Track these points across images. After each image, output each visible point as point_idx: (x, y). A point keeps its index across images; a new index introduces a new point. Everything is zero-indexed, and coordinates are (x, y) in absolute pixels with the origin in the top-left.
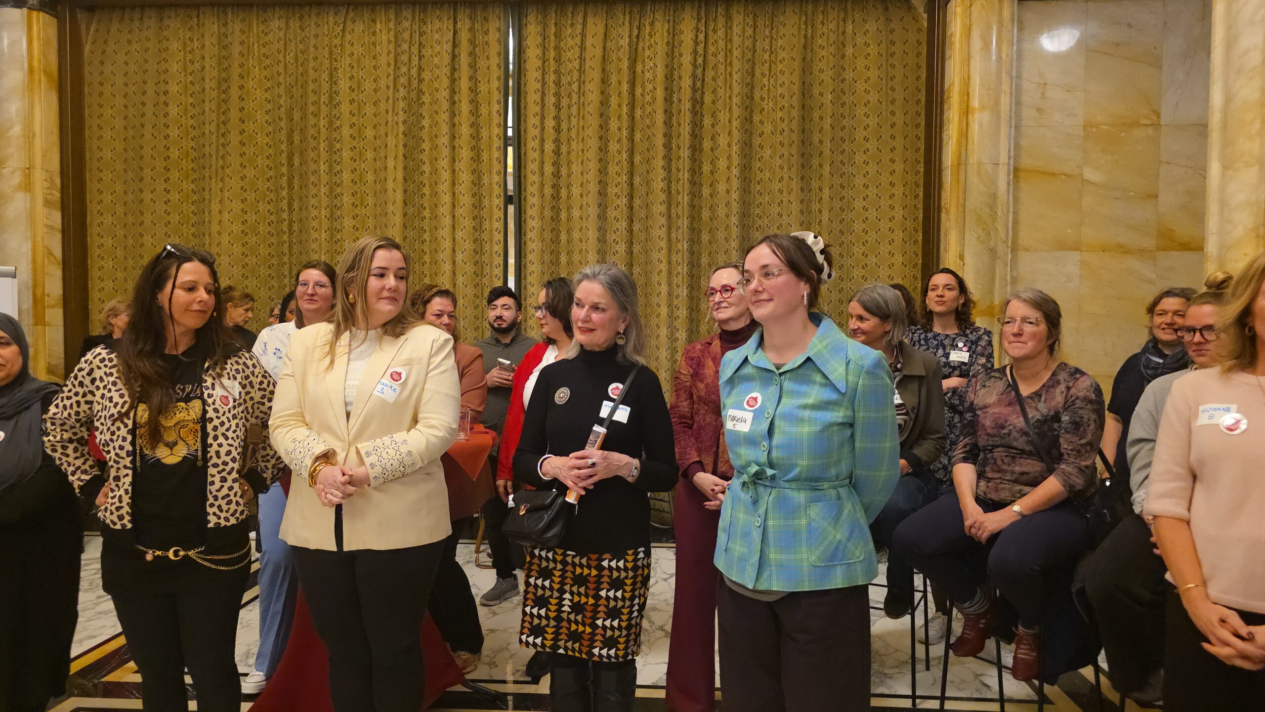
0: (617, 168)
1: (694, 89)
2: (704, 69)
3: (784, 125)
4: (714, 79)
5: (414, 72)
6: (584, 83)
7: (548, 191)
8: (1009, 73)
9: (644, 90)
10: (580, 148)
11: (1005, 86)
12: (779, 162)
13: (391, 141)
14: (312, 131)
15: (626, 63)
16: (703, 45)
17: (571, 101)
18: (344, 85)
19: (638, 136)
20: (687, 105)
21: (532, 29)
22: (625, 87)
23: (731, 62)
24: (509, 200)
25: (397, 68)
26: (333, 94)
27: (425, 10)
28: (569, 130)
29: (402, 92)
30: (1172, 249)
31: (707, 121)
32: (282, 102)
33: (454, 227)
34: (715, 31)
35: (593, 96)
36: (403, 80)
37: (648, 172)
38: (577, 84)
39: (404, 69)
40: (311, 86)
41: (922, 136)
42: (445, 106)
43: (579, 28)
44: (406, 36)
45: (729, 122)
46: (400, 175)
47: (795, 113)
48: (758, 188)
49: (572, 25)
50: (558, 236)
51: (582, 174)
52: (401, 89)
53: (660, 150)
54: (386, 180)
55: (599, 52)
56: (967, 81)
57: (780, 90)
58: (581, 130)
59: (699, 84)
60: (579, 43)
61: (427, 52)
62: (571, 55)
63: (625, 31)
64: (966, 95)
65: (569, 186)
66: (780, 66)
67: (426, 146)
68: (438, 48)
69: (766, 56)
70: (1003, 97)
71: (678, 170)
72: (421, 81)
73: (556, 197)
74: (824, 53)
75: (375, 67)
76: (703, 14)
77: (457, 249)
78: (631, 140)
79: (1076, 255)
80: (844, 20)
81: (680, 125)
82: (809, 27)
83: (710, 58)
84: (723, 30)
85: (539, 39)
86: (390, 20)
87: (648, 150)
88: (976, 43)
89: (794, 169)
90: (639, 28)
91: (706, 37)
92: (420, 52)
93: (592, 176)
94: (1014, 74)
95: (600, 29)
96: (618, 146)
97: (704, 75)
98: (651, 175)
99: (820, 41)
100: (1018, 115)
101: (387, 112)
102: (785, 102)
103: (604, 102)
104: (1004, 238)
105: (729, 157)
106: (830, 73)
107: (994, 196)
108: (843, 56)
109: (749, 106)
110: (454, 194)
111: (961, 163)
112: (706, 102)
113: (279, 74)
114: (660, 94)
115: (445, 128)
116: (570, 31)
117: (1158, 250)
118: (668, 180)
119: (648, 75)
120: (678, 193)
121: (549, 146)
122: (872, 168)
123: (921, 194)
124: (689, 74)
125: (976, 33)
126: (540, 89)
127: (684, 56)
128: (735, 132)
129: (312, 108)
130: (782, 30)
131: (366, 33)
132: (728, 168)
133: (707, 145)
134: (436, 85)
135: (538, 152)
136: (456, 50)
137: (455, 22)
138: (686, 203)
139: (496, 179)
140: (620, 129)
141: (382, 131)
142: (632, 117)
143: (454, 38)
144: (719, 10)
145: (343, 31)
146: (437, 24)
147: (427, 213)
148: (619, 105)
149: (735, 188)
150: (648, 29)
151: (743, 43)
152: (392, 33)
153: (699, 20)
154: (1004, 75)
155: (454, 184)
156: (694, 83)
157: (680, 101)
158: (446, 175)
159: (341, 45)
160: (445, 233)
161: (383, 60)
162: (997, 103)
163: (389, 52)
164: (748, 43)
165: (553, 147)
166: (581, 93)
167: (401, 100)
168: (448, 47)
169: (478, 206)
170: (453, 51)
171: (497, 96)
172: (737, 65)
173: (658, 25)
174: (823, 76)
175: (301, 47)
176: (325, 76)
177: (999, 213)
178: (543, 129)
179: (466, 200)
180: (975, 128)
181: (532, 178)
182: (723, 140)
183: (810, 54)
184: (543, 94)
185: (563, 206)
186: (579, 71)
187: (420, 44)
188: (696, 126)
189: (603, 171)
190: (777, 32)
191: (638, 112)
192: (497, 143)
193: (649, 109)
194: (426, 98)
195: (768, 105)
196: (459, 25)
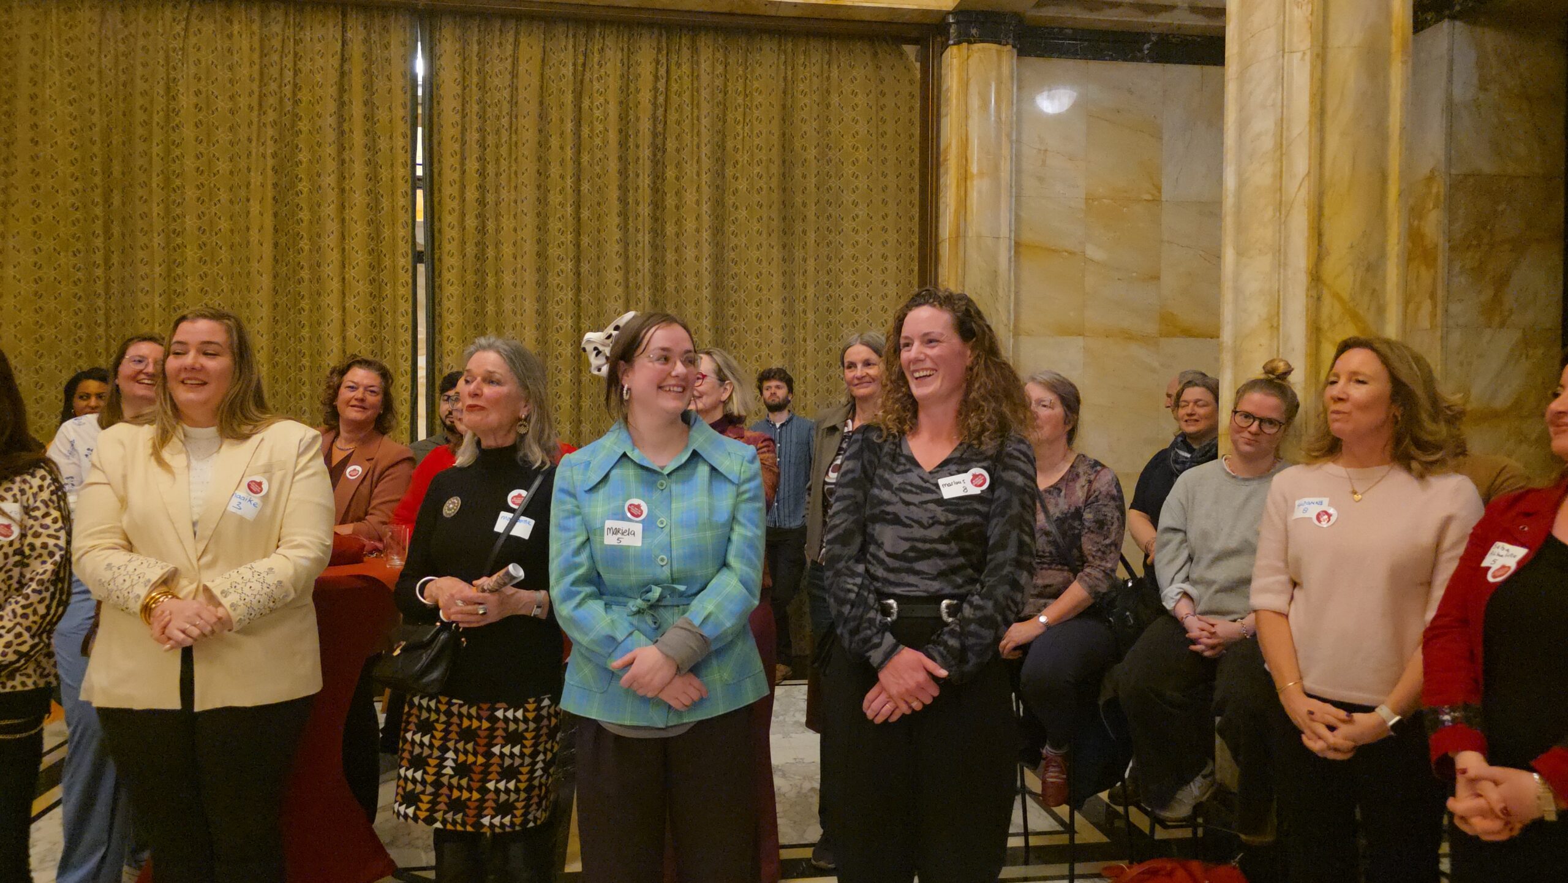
0: (560, 225)
1: (655, 135)
2: (666, 111)
3: (761, 183)
4: (678, 123)
5: (288, 90)
6: (516, 117)
7: (471, 250)
8: (1009, 136)
9: (592, 130)
10: (513, 198)
11: (1005, 151)
12: (757, 227)
13: (256, 179)
14: (140, 162)
15: (569, 98)
16: (664, 81)
17: (500, 138)
18: (186, 101)
19: (585, 187)
20: (646, 153)
21: (448, 46)
22: (569, 126)
23: (698, 104)
24: (418, 257)
25: (263, 83)
26: (170, 113)
27: (302, 11)
28: (498, 175)
29: (271, 116)
30: (1174, 336)
31: (670, 173)
32: (95, 118)
33: (344, 294)
34: (679, 65)
35: (529, 135)
36: (272, 100)
37: (599, 232)
38: (507, 118)
39: (273, 86)
40: (140, 101)
41: (917, 203)
42: (331, 136)
43: (509, 49)
44: (276, 43)
45: (698, 175)
46: (269, 222)
47: (775, 169)
48: (733, 255)
49: (500, 44)
50: (483, 307)
51: (515, 230)
52: (270, 112)
53: (615, 206)
54: (248, 229)
55: (535, 81)
56: (965, 144)
57: (757, 141)
58: (513, 175)
59: (660, 128)
60: (509, 68)
61: (305, 65)
62: (500, 81)
63: (568, 57)
64: (964, 158)
65: (497, 244)
66: (756, 113)
67: (304, 186)
68: (320, 62)
69: (740, 100)
70: (1002, 163)
71: (637, 230)
72: (297, 102)
73: (481, 257)
74: (807, 101)
75: (231, 81)
76: (664, 45)
77: (348, 321)
78: (577, 191)
79: (1080, 341)
80: (829, 64)
81: (638, 175)
82: (789, 68)
83: (674, 98)
84: (688, 64)
85: (458, 61)
86: (252, 21)
87: (599, 204)
88: (975, 102)
89: (775, 235)
90: (585, 55)
91: (668, 72)
92: (295, 64)
93: (528, 233)
94: (1014, 138)
95: (537, 52)
96: (560, 198)
97: (665, 117)
98: (603, 234)
99: (801, 86)
100: (1019, 184)
101: (250, 140)
102: (762, 156)
103: (543, 144)
104: (1006, 322)
105: (698, 218)
106: (815, 124)
107: (995, 274)
108: (828, 106)
109: (721, 158)
110: (344, 250)
111: (959, 235)
112: (669, 150)
113: (91, 82)
114: (613, 137)
115: (331, 165)
116: (497, 51)
117: (1161, 336)
118: (625, 243)
119: (597, 113)
120: (638, 258)
121: (471, 194)
122: (863, 237)
123: (916, 268)
124: (649, 113)
125: (974, 89)
126: (460, 122)
127: (642, 93)
128: (705, 189)
129: (140, 131)
130: (759, 71)
131: (219, 36)
132: (698, 231)
133: (670, 201)
134: (318, 108)
135: (456, 201)
136: (346, 67)
137: (344, 30)
138: (646, 270)
139: (402, 232)
140: (562, 177)
141: (243, 164)
142: (577, 162)
143: (343, 50)
144: (683, 41)
145: (186, 30)
146: (319, 31)
147: (305, 274)
148: (562, 148)
149: (707, 256)
150: (597, 55)
151: (713, 82)
152: (256, 38)
153: (659, 50)
154: (1004, 139)
155: (343, 237)
156: (655, 126)
157: (637, 146)
158: (333, 226)
159: (183, 49)
160: (331, 300)
161: (244, 71)
162: (997, 168)
163: (252, 63)
164: (718, 82)
165: (477, 195)
166: (513, 129)
167: (268, 126)
168: (335, 62)
169: (376, 265)
170: (342, 66)
171: (402, 127)
172: (705, 108)
173: (609, 53)
174: (805, 128)
175: (122, 48)
176: (160, 89)
177: (1001, 293)
178: (464, 172)
179: (360, 258)
180: (974, 196)
181: (450, 234)
182: (690, 197)
183: (790, 100)
184: (464, 130)
185: (490, 269)
186: (510, 102)
187: (296, 54)
188: (658, 177)
189: (542, 227)
190: (753, 71)
191: (585, 158)
192: (403, 187)
193: (599, 155)
194: (304, 126)
195: (743, 158)
196: (349, 34)
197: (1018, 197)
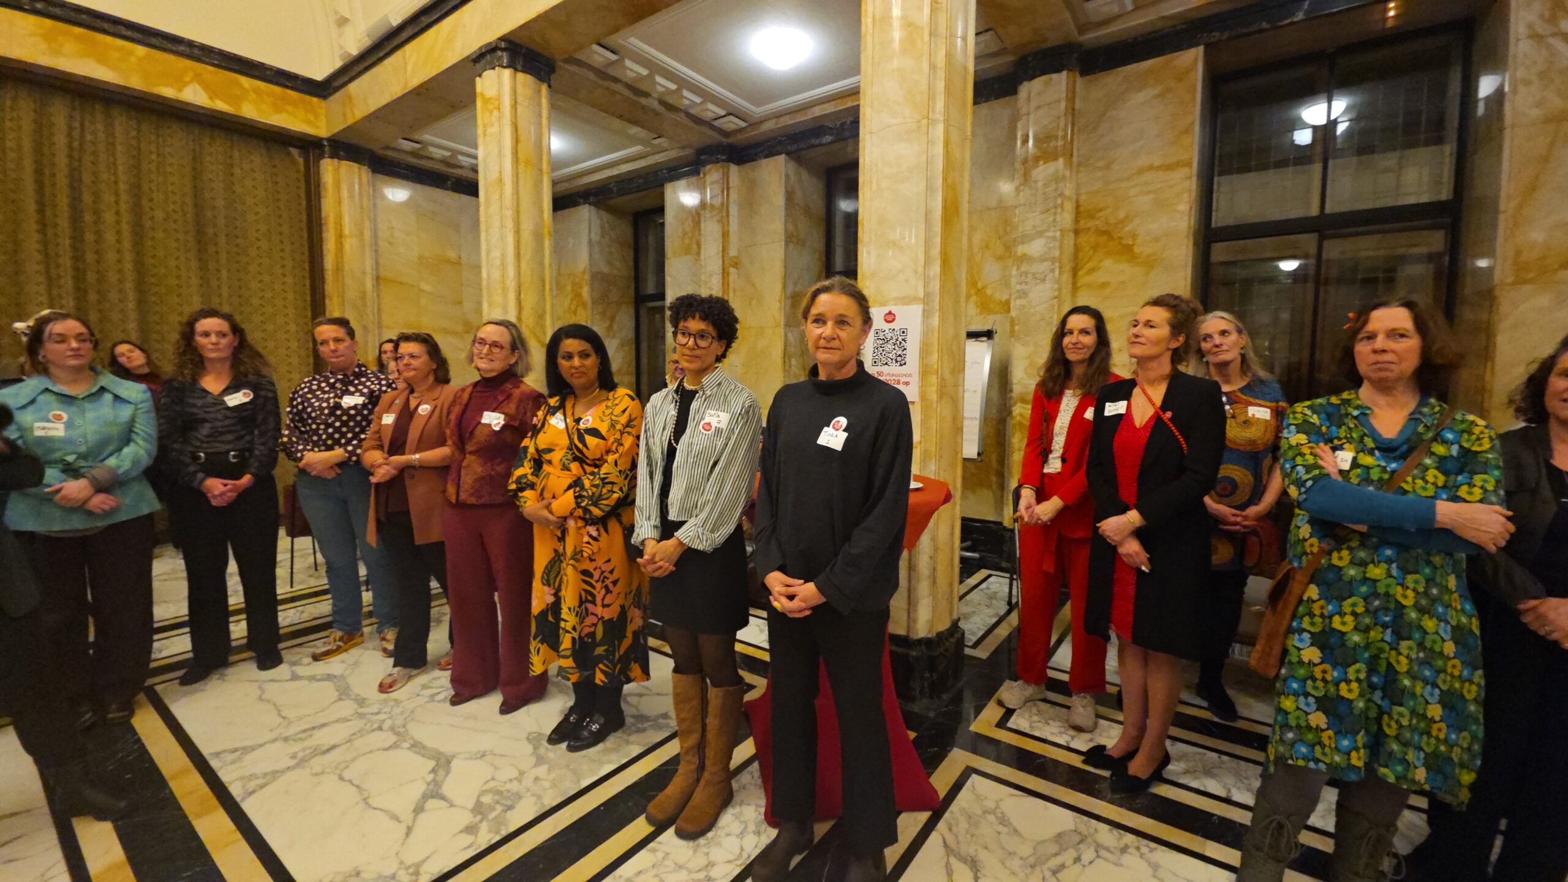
1: (71, 169)
2: (81, 153)
3: (177, 216)
4: (94, 164)
8: (368, 216)
16: (78, 131)
23: (114, 154)
31: (88, 198)
34: (93, 123)
45: (117, 203)
47: (188, 209)
48: (153, 261)
56: (339, 216)
59: (76, 164)
64: (339, 225)
66: (169, 169)
70: (365, 231)
71: (57, 236)
74: (213, 168)
80: (231, 148)
81: (55, 196)
82: (197, 144)
83: (89, 145)
84: (103, 124)
89: (191, 252)
91: (82, 126)
97: (81, 157)
99: (209, 158)
102: (177, 198)
104: (372, 319)
105: (118, 233)
106: (221, 184)
107: (364, 293)
108: (232, 174)
109: (137, 194)
111: (339, 269)
112: (85, 181)
118: (44, 243)
120: (58, 256)
122: (265, 261)
124: (64, 153)
125: (343, 186)
127: (56, 137)
128: (124, 214)
130: (170, 141)
132: (118, 242)
133: (89, 218)
138: (68, 265)
144: (97, 107)
149: (128, 260)
151: (127, 141)
154: (365, 217)
156: (71, 162)
164: (133, 142)
172: (121, 158)
174: (213, 185)
177: (368, 304)
182: (109, 217)
183: (199, 165)
188: (76, 199)
190: (164, 140)
195: (158, 196)
197: (376, 251)
